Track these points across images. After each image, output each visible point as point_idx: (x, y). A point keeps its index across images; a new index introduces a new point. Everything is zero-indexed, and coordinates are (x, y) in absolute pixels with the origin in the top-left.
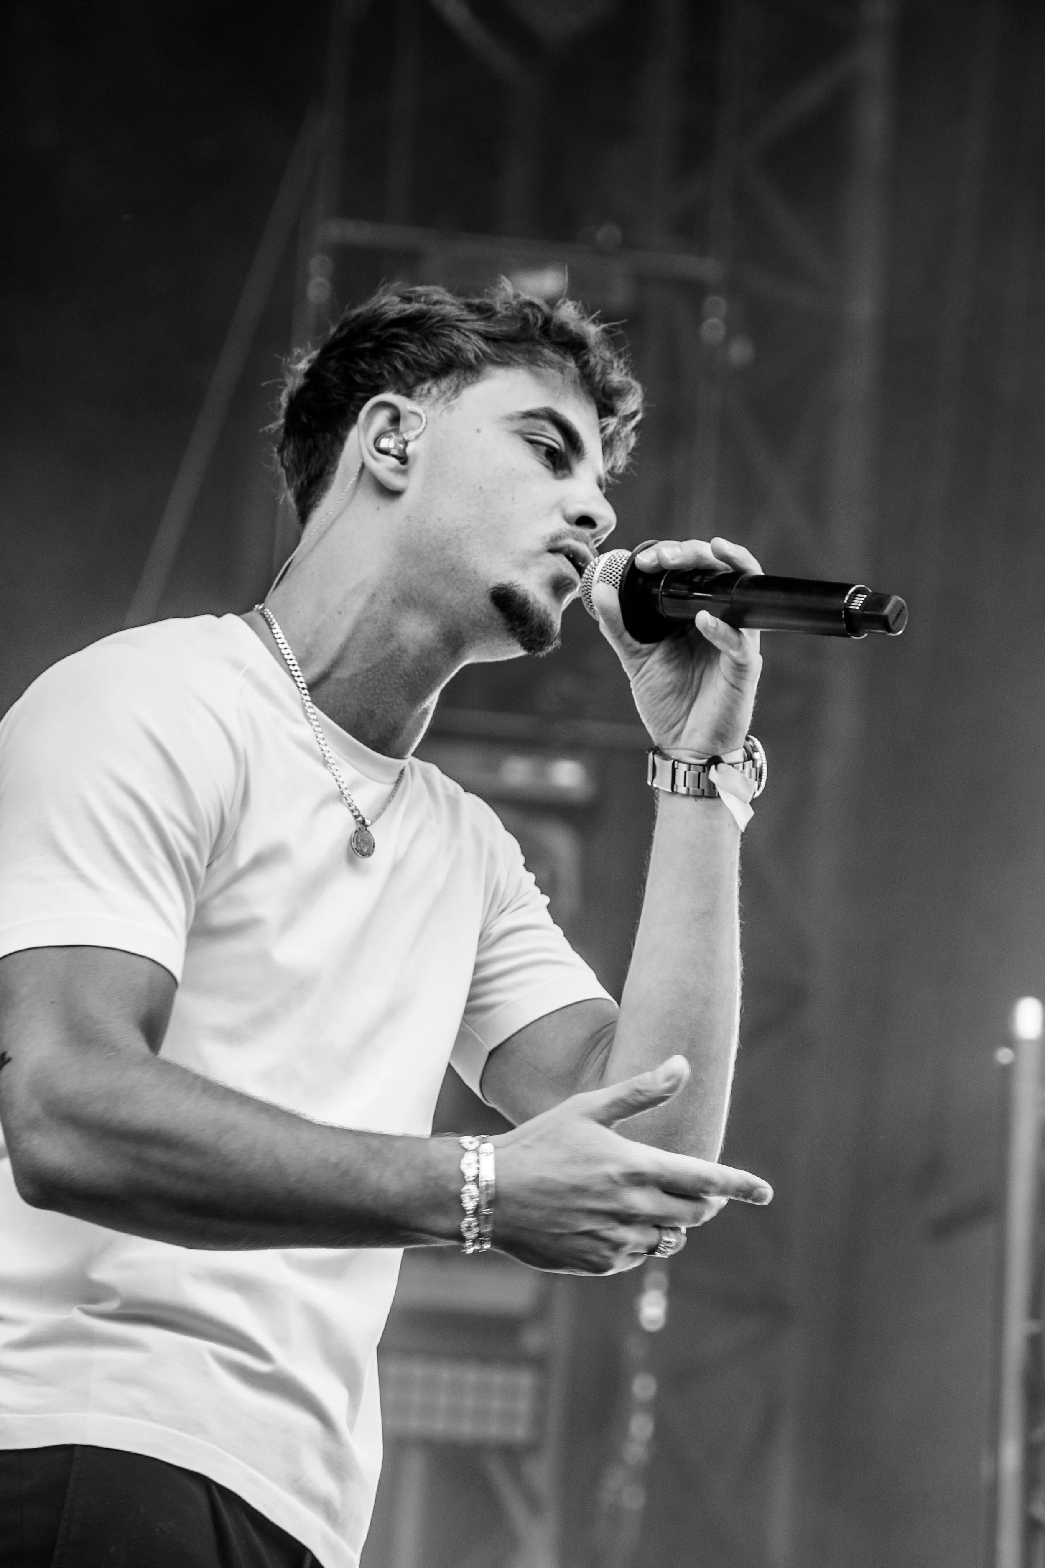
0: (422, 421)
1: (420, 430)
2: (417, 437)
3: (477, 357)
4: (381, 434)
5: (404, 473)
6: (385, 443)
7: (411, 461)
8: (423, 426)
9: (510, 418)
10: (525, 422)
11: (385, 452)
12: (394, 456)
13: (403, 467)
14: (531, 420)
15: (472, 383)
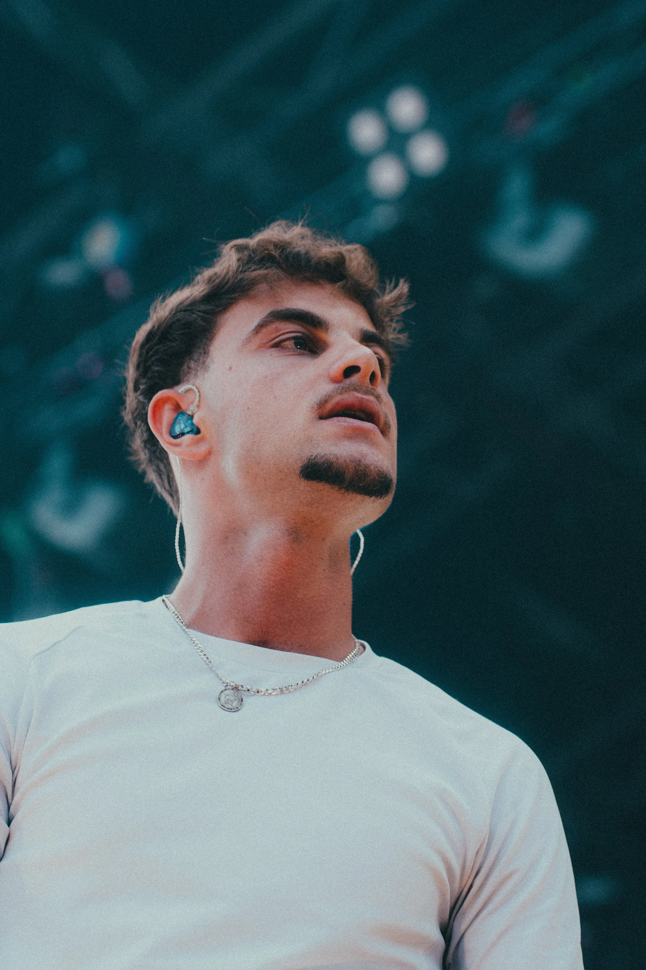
0: (195, 392)
1: (197, 400)
2: (198, 406)
3: (203, 319)
4: (172, 425)
5: (202, 440)
6: (177, 430)
7: (202, 429)
8: (198, 394)
9: (248, 340)
10: (260, 335)
11: (183, 434)
12: (188, 433)
13: (199, 436)
14: (264, 330)
15: (212, 338)
